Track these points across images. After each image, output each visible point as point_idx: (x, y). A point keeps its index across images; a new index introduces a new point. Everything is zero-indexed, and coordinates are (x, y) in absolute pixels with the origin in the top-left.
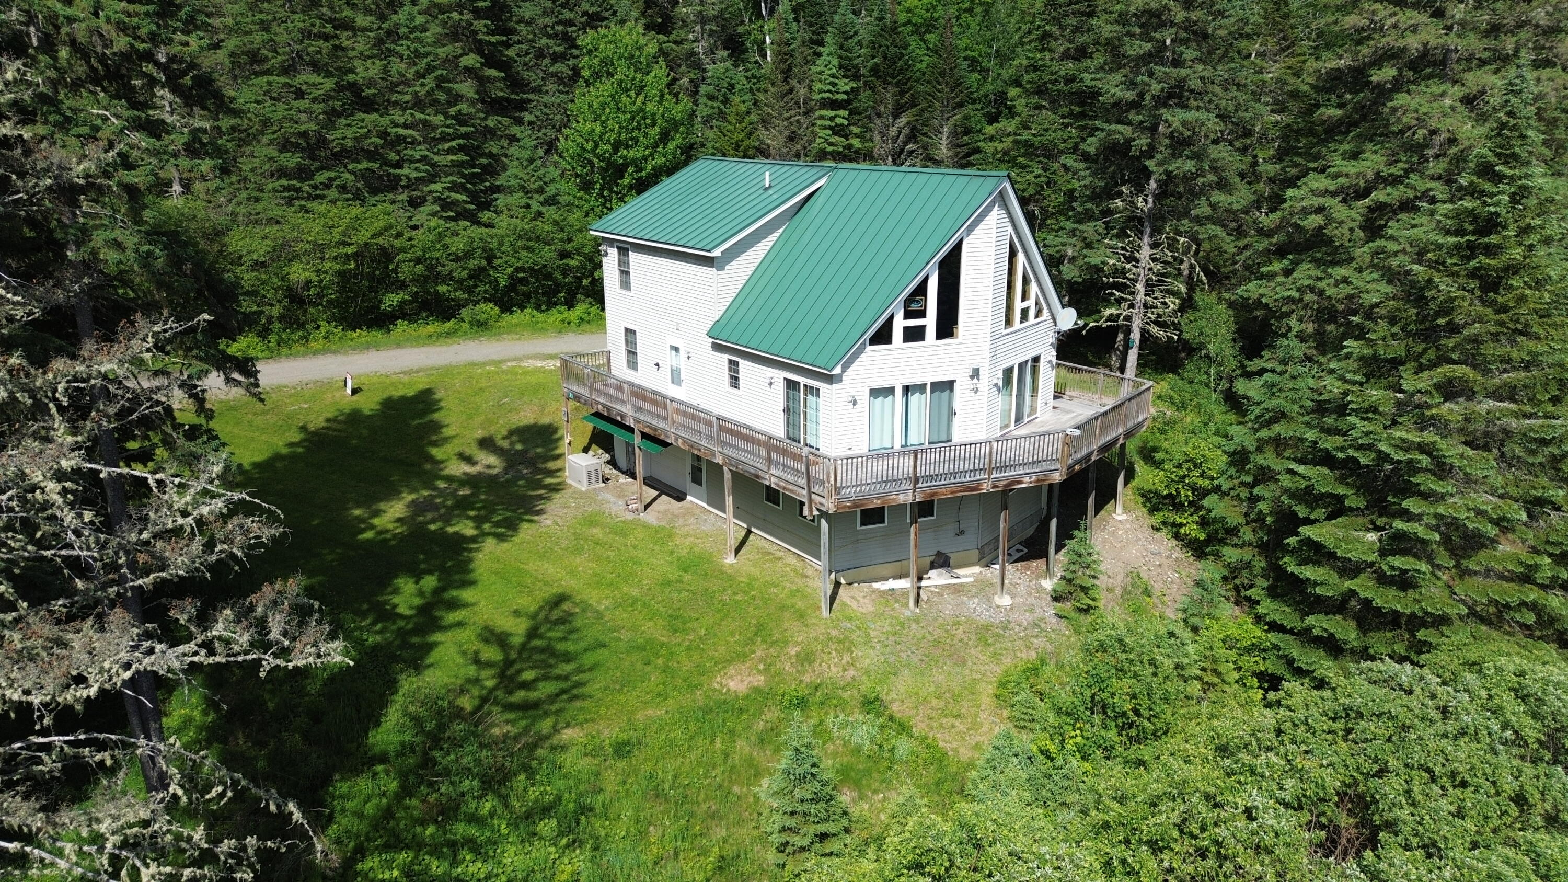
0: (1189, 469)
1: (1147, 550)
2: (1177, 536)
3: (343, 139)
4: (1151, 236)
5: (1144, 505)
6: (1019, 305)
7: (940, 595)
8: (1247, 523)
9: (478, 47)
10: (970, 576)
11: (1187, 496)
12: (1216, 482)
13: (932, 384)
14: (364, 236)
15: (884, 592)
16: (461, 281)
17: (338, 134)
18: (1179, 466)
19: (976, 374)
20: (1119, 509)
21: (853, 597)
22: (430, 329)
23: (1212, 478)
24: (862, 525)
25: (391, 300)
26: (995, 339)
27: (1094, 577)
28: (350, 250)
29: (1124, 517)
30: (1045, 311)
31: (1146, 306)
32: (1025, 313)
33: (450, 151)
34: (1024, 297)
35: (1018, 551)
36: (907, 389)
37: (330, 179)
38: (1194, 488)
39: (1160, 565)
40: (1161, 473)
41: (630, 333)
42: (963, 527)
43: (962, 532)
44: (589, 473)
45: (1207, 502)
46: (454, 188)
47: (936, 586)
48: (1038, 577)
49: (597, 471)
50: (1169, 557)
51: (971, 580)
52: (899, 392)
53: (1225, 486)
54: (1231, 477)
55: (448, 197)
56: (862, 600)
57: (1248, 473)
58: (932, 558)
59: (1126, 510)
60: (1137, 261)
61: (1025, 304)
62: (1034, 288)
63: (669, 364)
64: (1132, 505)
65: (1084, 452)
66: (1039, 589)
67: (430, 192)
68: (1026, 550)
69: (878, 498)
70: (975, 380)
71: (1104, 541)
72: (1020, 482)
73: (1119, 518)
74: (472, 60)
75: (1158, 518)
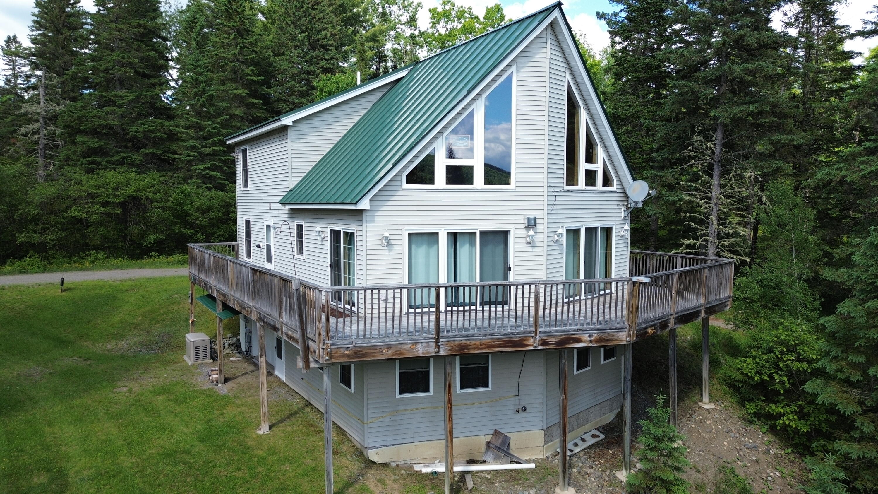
0: (782, 353)
1: (740, 443)
2: (772, 429)
3: (136, 132)
4: (721, 176)
5: (732, 395)
6: (583, 166)
7: (490, 482)
8: (865, 412)
9: (249, 85)
10: (533, 461)
11: (782, 383)
12: (818, 365)
13: (482, 233)
14: (131, 191)
15: (426, 475)
16: (203, 227)
17: (134, 129)
18: (770, 351)
19: (531, 224)
20: (706, 398)
21: (380, 481)
22: (171, 259)
23: (810, 362)
24: (402, 392)
25: (151, 238)
26: (553, 191)
27: (678, 469)
28: (118, 200)
29: (711, 406)
30: (615, 182)
31: (719, 237)
32: (591, 176)
33: (214, 144)
34: (590, 158)
35: (594, 436)
36: (454, 237)
37: (124, 158)
38: (790, 374)
39: (757, 461)
40: (749, 360)
41: (248, 223)
42: (523, 403)
43: (524, 409)
44: (197, 348)
45: (809, 387)
46: (215, 168)
47: (489, 472)
48: (614, 466)
49: (205, 347)
50: (767, 453)
51: (532, 466)
52: (443, 239)
53: (830, 368)
54: (835, 358)
55: (207, 174)
56: (390, 483)
57: (858, 351)
58: (488, 438)
59: (711, 399)
60: (710, 199)
61: (591, 167)
62: (600, 153)
63: (266, 243)
64: (721, 395)
65: (658, 312)
66: (614, 481)
67: (196, 169)
68: (602, 436)
69: (389, 347)
70: (531, 232)
71: (691, 431)
72: (579, 341)
73: (706, 407)
74: (242, 91)
75: (752, 408)
